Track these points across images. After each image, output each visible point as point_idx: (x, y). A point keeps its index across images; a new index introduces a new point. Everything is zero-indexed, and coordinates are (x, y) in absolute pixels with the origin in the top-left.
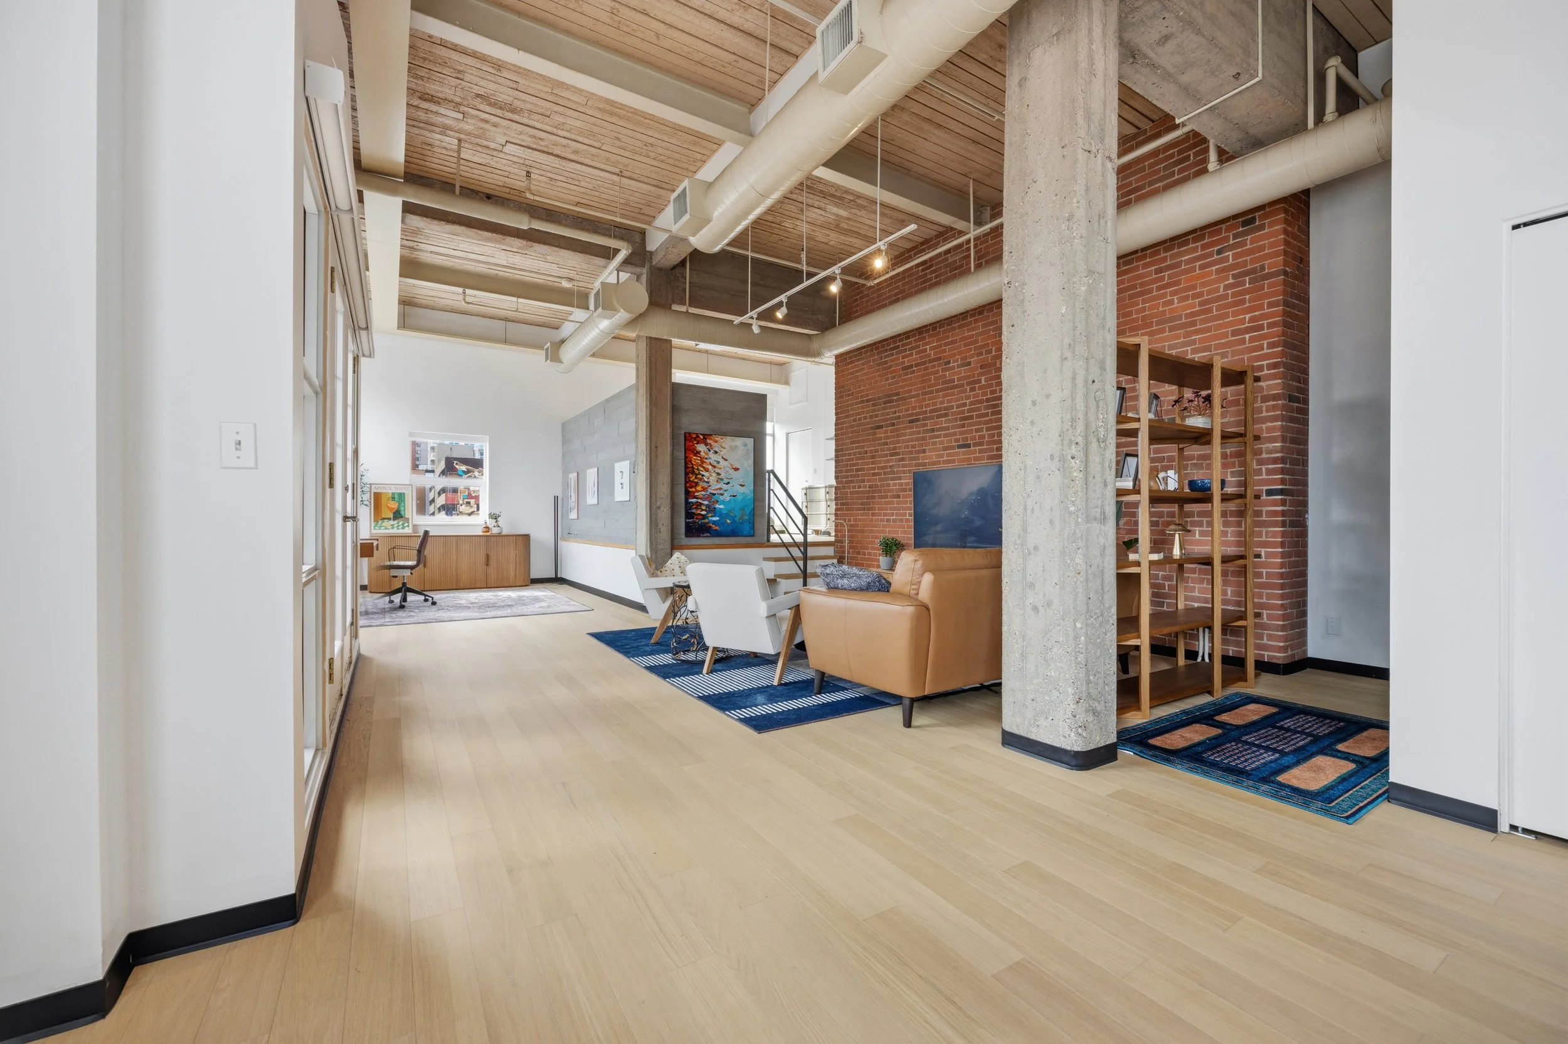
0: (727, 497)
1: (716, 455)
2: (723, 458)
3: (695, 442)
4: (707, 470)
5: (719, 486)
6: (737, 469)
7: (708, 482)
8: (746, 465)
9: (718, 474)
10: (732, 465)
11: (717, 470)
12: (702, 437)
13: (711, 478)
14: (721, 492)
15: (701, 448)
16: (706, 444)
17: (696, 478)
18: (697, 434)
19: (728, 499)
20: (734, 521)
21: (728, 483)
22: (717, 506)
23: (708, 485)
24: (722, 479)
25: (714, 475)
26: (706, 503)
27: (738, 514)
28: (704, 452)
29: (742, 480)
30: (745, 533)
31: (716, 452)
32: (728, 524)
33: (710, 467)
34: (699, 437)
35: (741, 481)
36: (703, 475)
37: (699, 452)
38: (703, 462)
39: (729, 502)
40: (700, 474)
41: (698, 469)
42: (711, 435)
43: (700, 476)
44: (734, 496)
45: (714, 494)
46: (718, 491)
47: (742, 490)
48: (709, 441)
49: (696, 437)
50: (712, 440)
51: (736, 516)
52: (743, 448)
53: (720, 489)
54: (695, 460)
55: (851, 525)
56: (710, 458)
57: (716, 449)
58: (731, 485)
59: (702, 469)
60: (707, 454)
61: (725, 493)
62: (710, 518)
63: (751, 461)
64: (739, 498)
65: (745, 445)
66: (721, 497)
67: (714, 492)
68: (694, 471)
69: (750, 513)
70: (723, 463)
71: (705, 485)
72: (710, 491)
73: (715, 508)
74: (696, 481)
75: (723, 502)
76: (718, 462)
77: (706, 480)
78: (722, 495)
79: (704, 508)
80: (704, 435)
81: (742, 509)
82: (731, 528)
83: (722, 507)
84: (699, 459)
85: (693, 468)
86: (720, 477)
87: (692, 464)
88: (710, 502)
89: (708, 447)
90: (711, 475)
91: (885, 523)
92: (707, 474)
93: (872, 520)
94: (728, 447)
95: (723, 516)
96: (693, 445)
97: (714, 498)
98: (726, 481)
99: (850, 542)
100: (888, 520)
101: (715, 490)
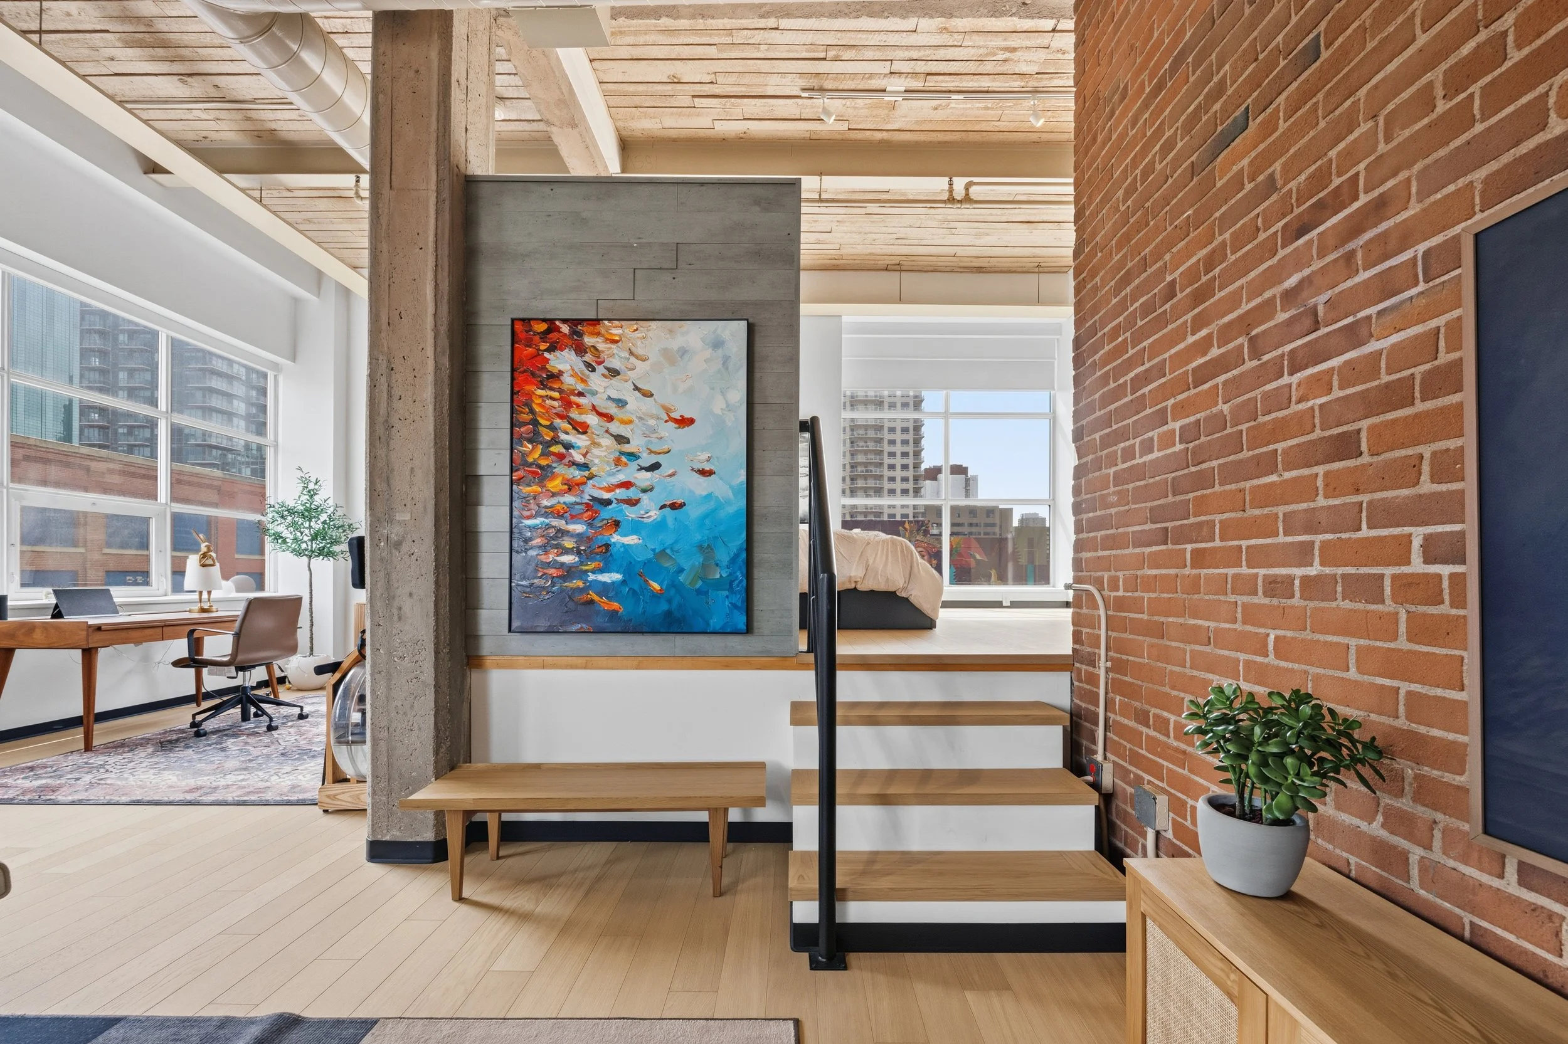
0: (650, 509)
1: (615, 381)
2: (636, 388)
3: (543, 346)
4: (582, 428)
5: (622, 477)
6: (685, 422)
7: (585, 466)
8: (718, 406)
9: (621, 439)
10: (668, 411)
11: (615, 428)
12: (565, 329)
13: (596, 451)
14: (632, 493)
15: (564, 361)
16: (580, 350)
17: (544, 454)
18: (551, 321)
19: (654, 514)
20: (674, 585)
21: (655, 467)
22: (616, 538)
23: (586, 473)
24: (633, 456)
25: (607, 442)
26: (579, 528)
27: (690, 562)
28: (574, 375)
29: (705, 456)
30: (716, 622)
31: (614, 373)
32: (656, 596)
33: (592, 420)
34: (558, 329)
35: (701, 460)
36: (568, 446)
37: (556, 376)
38: (568, 404)
39: (660, 525)
40: (555, 441)
41: (552, 428)
42: (596, 321)
43: (556, 449)
44: (674, 506)
45: (608, 502)
46: (621, 493)
47: (701, 486)
48: (588, 340)
49: (548, 331)
50: (598, 334)
51: (681, 570)
52: (709, 352)
53: (627, 485)
54: (543, 398)
55: (1120, 604)
56: (594, 393)
57: (615, 364)
58: (665, 470)
59: (565, 425)
60: (583, 381)
61: (645, 497)
62: (591, 577)
63: (738, 394)
64: (693, 512)
65: (717, 344)
66: (631, 513)
67: (606, 496)
68: (536, 433)
69: (733, 560)
70: (635, 402)
71: (576, 474)
72: (591, 490)
73: (607, 546)
74: (543, 462)
75: (637, 527)
76: (621, 403)
77: (578, 457)
78: (633, 503)
79: (569, 543)
80: (573, 322)
81: (706, 549)
82: (664, 607)
83: (632, 540)
84: (556, 395)
85: (535, 423)
86: (627, 448)
87: (532, 411)
88: (590, 525)
89: (588, 357)
90: (595, 444)
91: (1260, 599)
92: (580, 441)
93: (1194, 586)
94: (654, 356)
95: (636, 572)
96: (538, 355)
97: (606, 513)
98: (647, 460)
99: (1118, 666)
100: (1277, 587)
101: (610, 489)
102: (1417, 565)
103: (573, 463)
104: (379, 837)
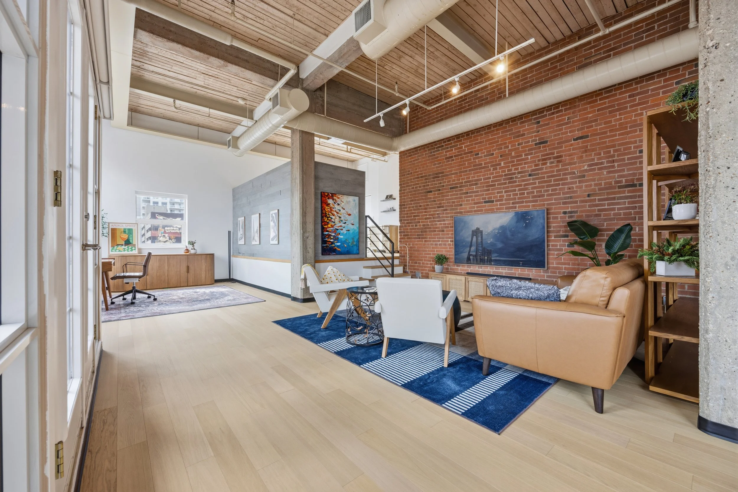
0: (344, 231)
1: (339, 206)
2: (342, 208)
3: (327, 198)
4: (333, 215)
5: (340, 225)
6: (350, 215)
8: (355, 212)
9: (340, 217)
10: (347, 212)
11: (339, 215)
13: (336, 220)
14: (342, 228)
15: (330, 201)
16: (333, 200)
17: (328, 219)
18: (328, 193)
19: (345, 232)
20: (348, 245)
21: (345, 223)
22: (340, 236)
23: (334, 224)
24: (342, 221)
25: (338, 218)
26: (333, 234)
27: (351, 241)
28: (332, 204)
30: (355, 252)
31: (339, 204)
32: (345, 247)
33: (335, 213)
35: (352, 222)
36: (331, 218)
37: (329, 204)
38: (331, 210)
39: (346, 234)
40: (329, 217)
41: (329, 214)
42: (336, 194)
43: (330, 219)
44: (348, 231)
45: (338, 230)
46: (340, 228)
47: (352, 227)
48: (334, 198)
49: (328, 195)
50: (336, 197)
51: (349, 243)
52: (353, 202)
53: (341, 226)
54: (327, 209)
55: (411, 247)
56: (336, 208)
57: (339, 203)
58: (347, 224)
59: (331, 214)
60: (334, 205)
61: (344, 229)
62: (336, 244)
63: (357, 210)
64: (351, 232)
66: (342, 232)
67: (338, 228)
68: (326, 215)
69: (357, 241)
70: (342, 210)
72: (335, 227)
73: (338, 238)
74: (328, 221)
75: (343, 234)
76: (340, 210)
77: (333, 221)
78: (342, 230)
79: (332, 237)
80: (332, 194)
81: (353, 239)
82: (347, 249)
83: (342, 237)
84: (329, 208)
85: (326, 213)
86: (341, 219)
87: (325, 211)
88: (335, 234)
89: (334, 201)
90: (336, 218)
91: (434, 246)
92: (333, 217)
93: (425, 244)
94: (345, 202)
95: (343, 243)
96: (326, 200)
97: (338, 232)
98: (344, 222)
99: (410, 257)
100: (436, 244)
101: (338, 227)
102: (449, 243)
103: (332, 222)
104: (305, 298)
